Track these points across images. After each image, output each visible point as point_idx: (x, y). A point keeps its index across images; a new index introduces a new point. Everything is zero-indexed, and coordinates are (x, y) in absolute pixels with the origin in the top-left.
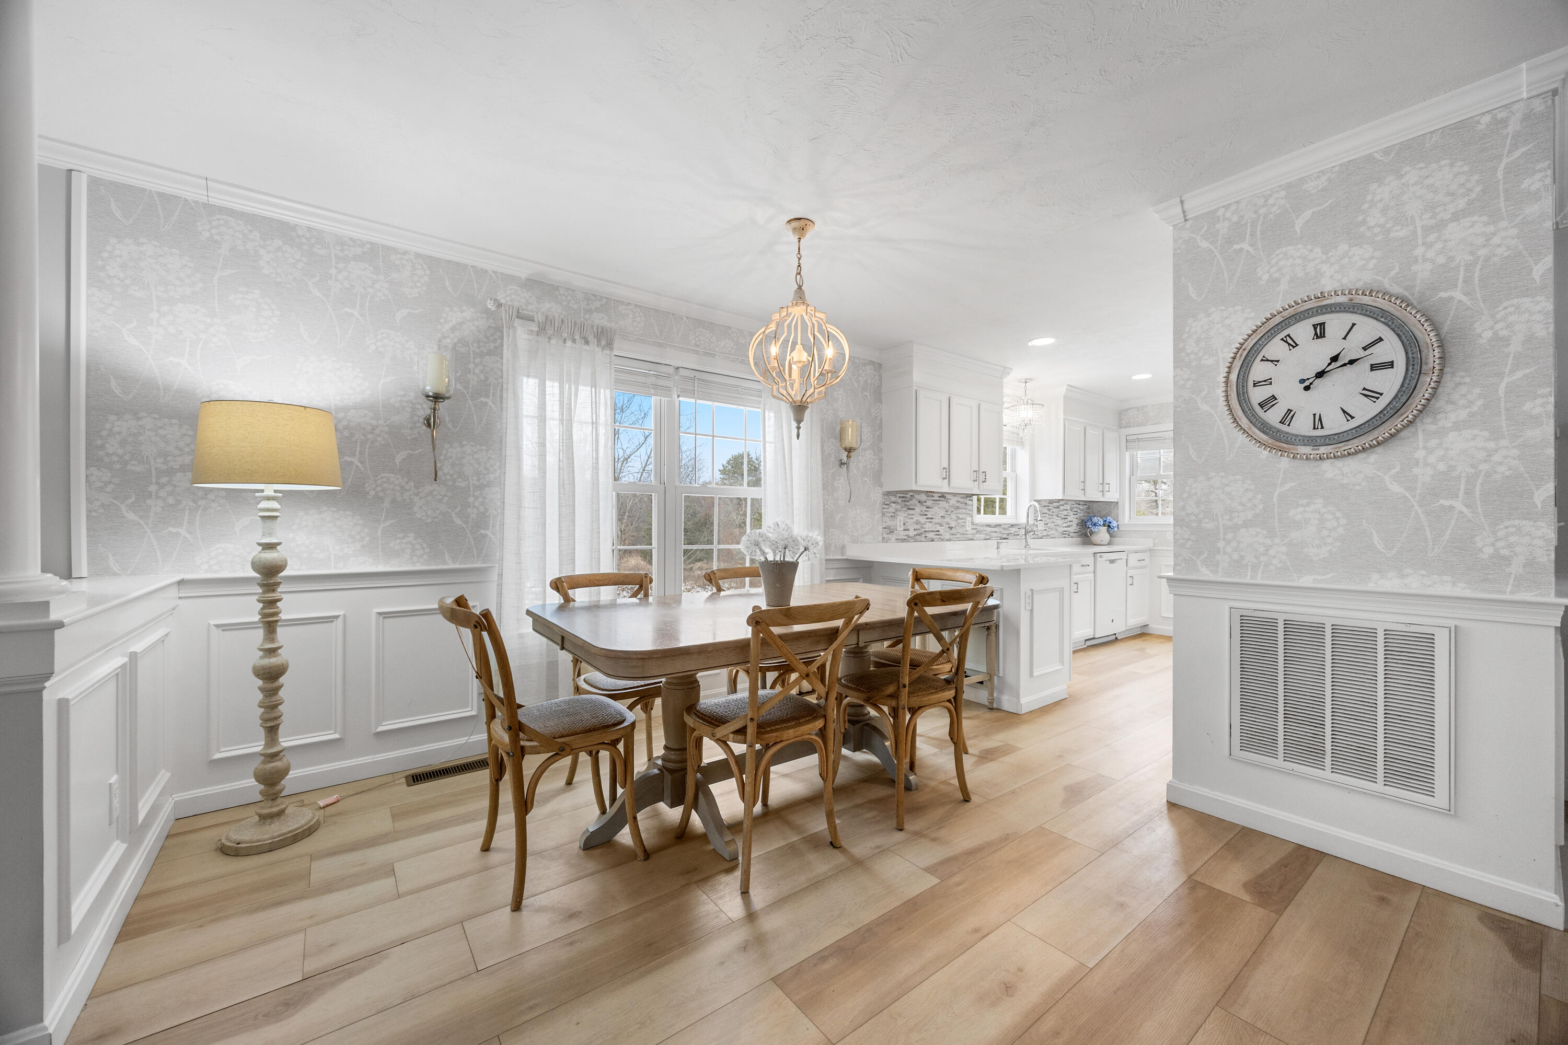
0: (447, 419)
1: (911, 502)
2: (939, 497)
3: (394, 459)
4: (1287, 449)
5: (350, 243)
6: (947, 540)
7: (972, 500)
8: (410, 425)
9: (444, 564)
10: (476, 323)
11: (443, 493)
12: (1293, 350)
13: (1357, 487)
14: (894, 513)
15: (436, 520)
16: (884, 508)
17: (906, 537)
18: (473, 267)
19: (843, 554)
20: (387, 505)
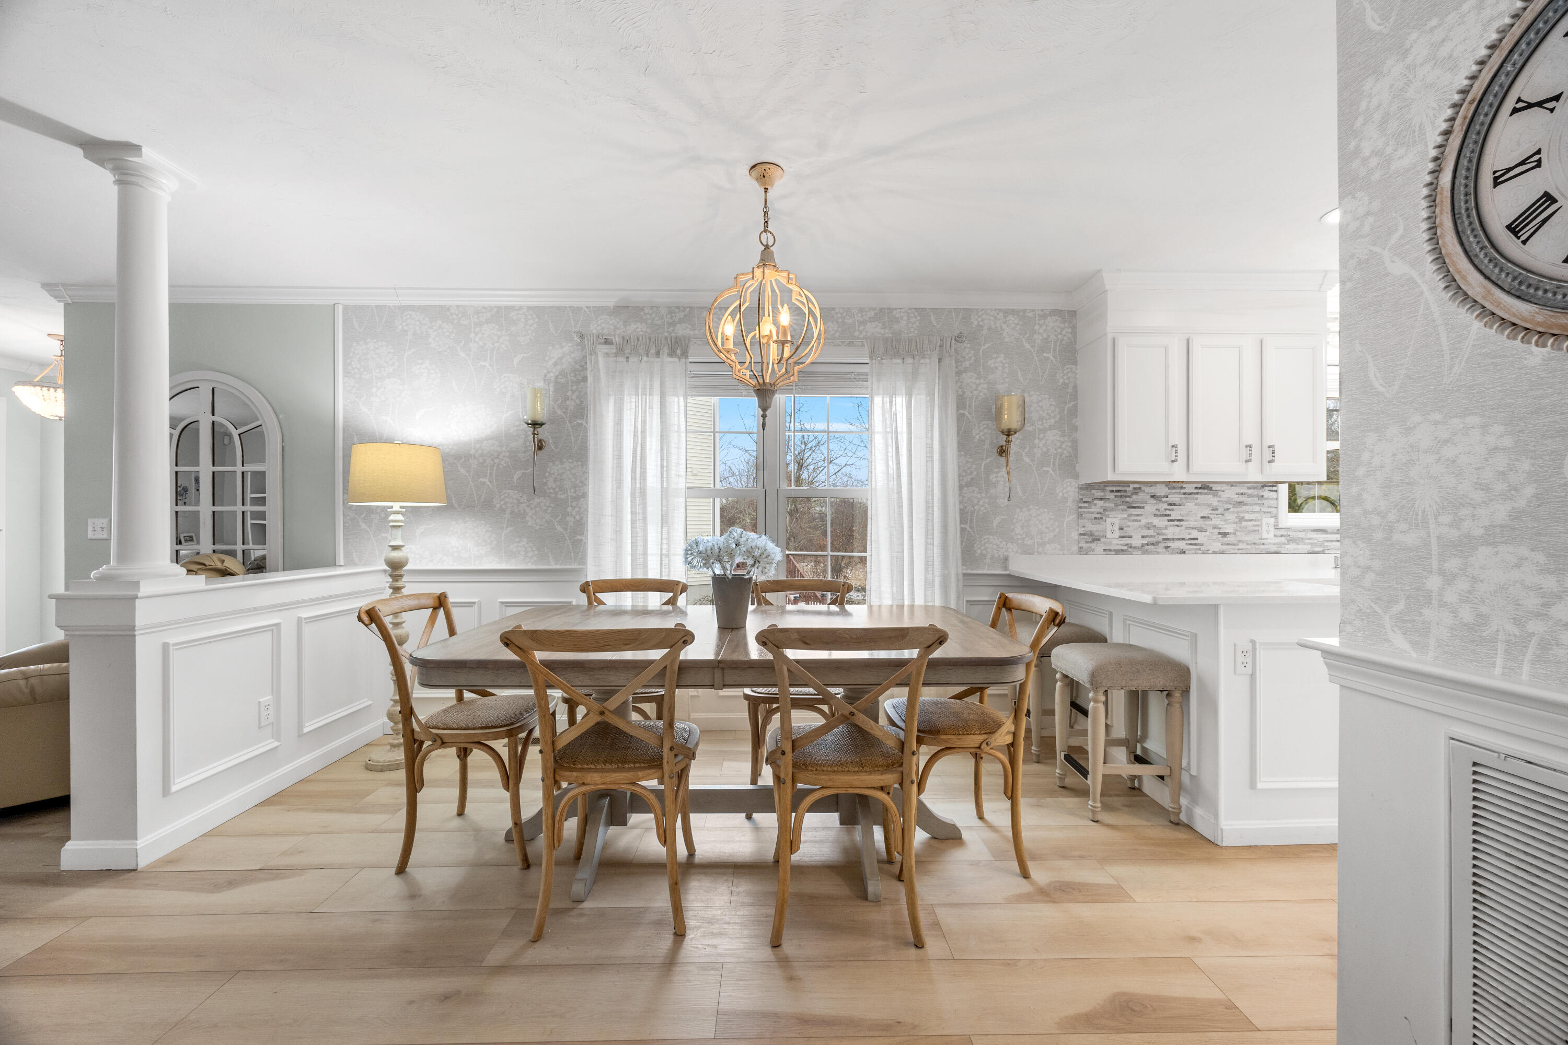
0: (551, 441)
1: (1134, 497)
2: (1196, 488)
3: (512, 478)
5: (484, 310)
6: (1215, 553)
7: (1276, 491)
8: (523, 449)
9: (548, 565)
10: (573, 355)
11: (548, 504)
14: (1101, 513)
15: (542, 527)
16: (1080, 507)
17: (1125, 548)
18: (570, 307)
19: (1006, 568)
20: (507, 515)
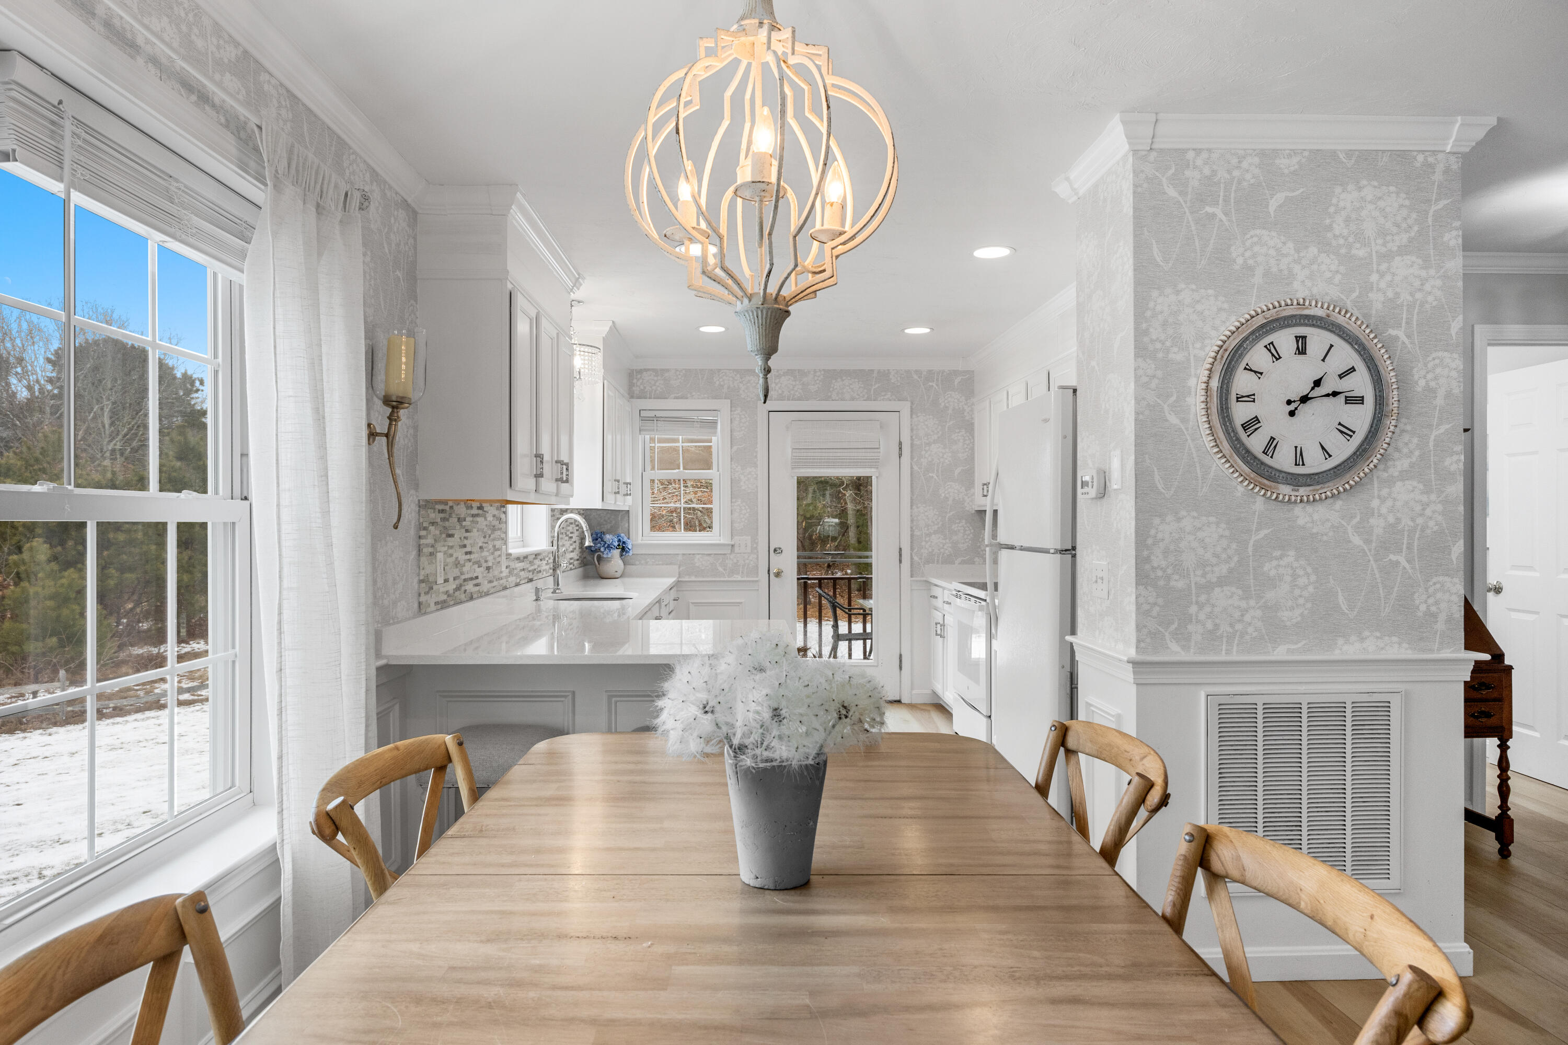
1: (450, 520)
4: (1268, 487)
6: (486, 594)
12: (1276, 362)
13: (1325, 538)
14: (433, 545)
17: (446, 597)
